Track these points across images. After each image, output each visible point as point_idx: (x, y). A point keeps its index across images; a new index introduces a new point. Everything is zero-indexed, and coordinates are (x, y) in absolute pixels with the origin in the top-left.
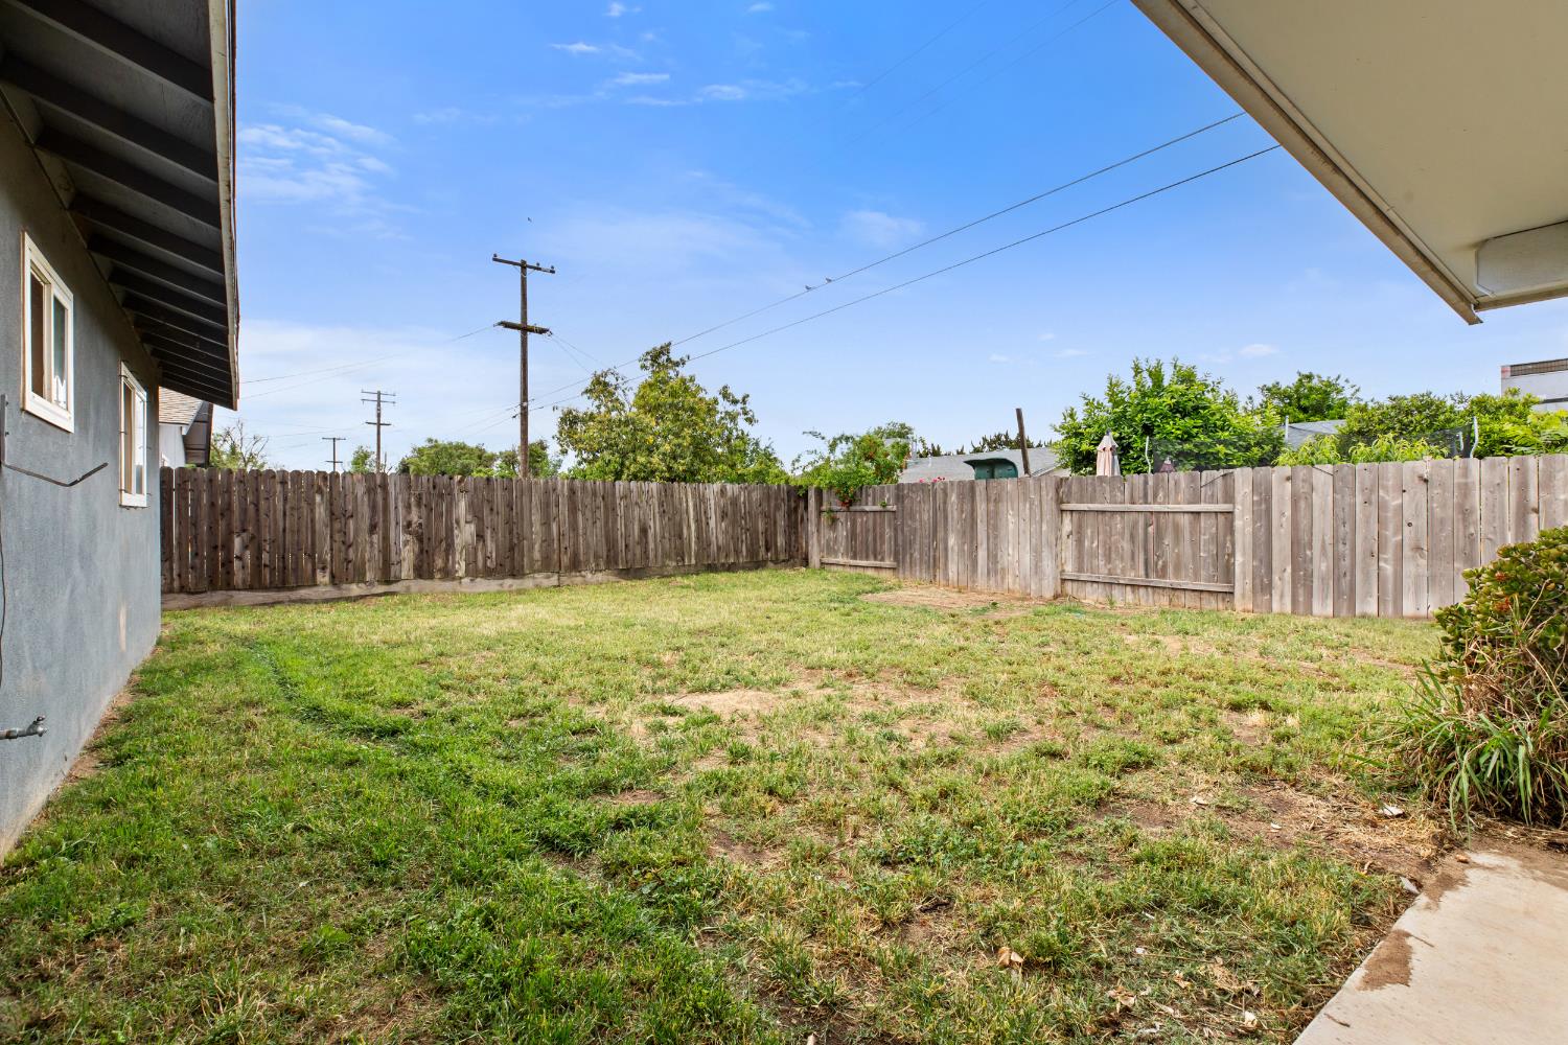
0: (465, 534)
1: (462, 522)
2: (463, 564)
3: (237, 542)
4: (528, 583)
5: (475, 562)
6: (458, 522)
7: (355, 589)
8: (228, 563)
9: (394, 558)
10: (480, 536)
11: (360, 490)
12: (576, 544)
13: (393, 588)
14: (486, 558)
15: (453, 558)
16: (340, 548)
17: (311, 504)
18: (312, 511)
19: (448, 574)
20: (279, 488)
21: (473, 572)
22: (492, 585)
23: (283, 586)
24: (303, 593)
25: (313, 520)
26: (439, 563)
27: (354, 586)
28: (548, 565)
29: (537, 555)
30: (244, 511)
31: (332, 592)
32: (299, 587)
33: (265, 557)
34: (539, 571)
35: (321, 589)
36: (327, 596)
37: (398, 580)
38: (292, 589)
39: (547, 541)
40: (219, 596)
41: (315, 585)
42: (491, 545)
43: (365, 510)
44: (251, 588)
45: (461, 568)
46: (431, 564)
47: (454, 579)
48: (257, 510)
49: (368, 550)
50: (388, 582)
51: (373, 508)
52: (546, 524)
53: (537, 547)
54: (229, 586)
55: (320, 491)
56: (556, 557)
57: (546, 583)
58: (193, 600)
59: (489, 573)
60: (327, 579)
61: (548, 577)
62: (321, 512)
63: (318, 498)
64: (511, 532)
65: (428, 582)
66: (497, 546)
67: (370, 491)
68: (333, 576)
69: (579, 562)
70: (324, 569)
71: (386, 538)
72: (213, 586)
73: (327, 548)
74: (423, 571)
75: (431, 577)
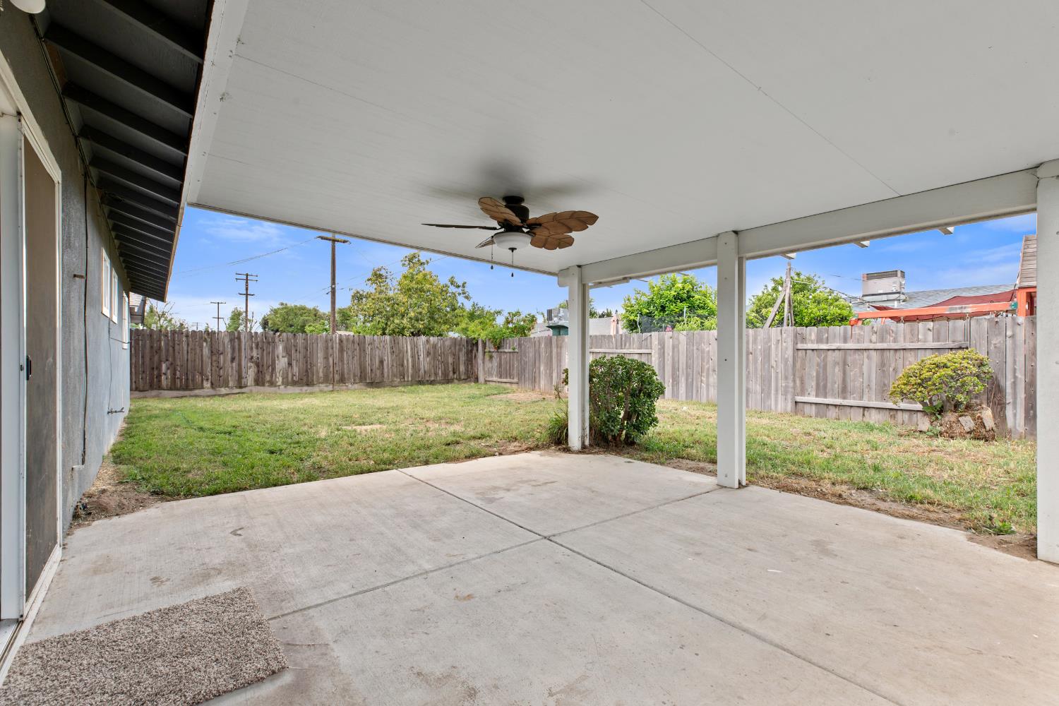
0: (282, 363)
1: (280, 357)
2: (281, 379)
3: (164, 366)
4: (316, 389)
5: (287, 377)
6: (278, 357)
7: (223, 391)
8: (159, 376)
9: (244, 375)
10: (290, 364)
11: (227, 340)
12: (343, 369)
13: (243, 390)
14: (293, 375)
15: (276, 376)
16: (216, 370)
17: (201, 347)
18: (202, 350)
19: (272, 384)
20: (184, 339)
21: (286, 383)
22: (297, 389)
23: (187, 388)
24: (197, 392)
25: (202, 355)
26: (268, 378)
27: (223, 389)
28: (327, 380)
29: (321, 374)
30: (167, 351)
31: (211, 392)
32: (194, 389)
33: (178, 373)
34: (322, 383)
35: (206, 390)
36: (209, 394)
37: (246, 386)
38: (191, 390)
39: (327, 367)
40: (154, 393)
41: (202, 388)
42: (296, 369)
43: (229, 350)
44: (171, 389)
45: (280, 381)
46: (263, 379)
47: (275, 386)
48: (174, 350)
49: (230, 370)
50: (241, 387)
51: (233, 349)
52: (326, 358)
53: (321, 370)
54: (160, 388)
55: (205, 340)
56: (331, 375)
57: (326, 389)
58: (142, 394)
59: (294, 383)
60: (209, 385)
61: (327, 386)
62: (206, 351)
63: (205, 344)
64: (307, 363)
65: (262, 388)
66: (299, 369)
67: (232, 340)
68: (212, 384)
69: (345, 378)
70: (207, 380)
71: (240, 365)
72: (152, 387)
73: (209, 369)
74: (259, 381)
75: (263, 385)
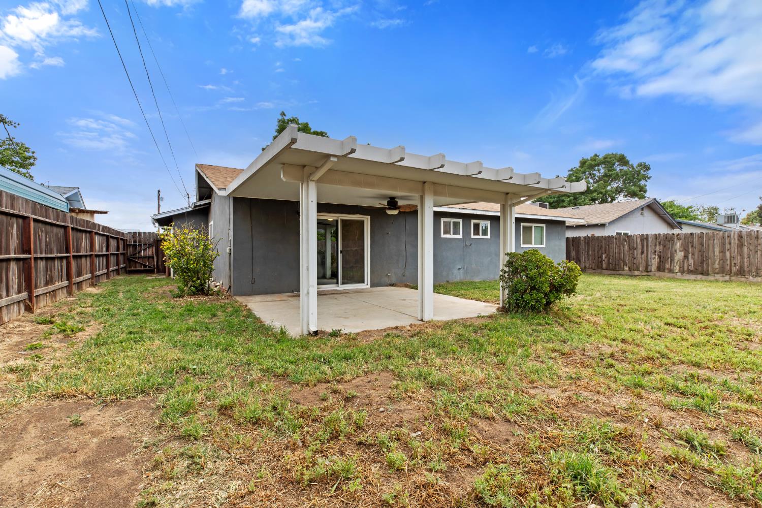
0: (680, 255)
1: (678, 251)
2: (678, 268)
3: (604, 256)
4: (711, 278)
5: (683, 267)
6: (676, 251)
7: (636, 273)
8: (601, 262)
9: (650, 264)
10: (686, 257)
11: (639, 241)
12: (742, 262)
13: (649, 274)
14: (689, 265)
15: (674, 265)
16: (632, 260)
17: (624, 245)
18: (624, 247)
19: (671, 271)
20: (614, 240)
21: (682, 271)
22: (692, 277)
23: (615, 270)
24: (621, 272)
25: (624, 250)
26: (667, 266)
27: (636, 272)
28: (722, 271)
29: (717, 266)
30: (606, 247)
31: (629, 273)
32: (619, 270)
33: (611, 261)
34: (717, 273)
35: (626, 272)
36: (628, 274)
37: (651, 271)
38: (617, 271)
39: (723, 260)
40: (599, 271)
41: (624, 270)
42: (691, 261)
43: (640, 247)
44: (607, 269)
45: (677, 269)
46: (664, 267)
47: (673, 273)
48: (609, 247)
49: (641, 259)
50: (647, 272)
51: (643, 246)
52: (723, 252)
53: (717, 262)
54: (602, 268)
55: (626, 241)
56: (728, 268)
57: (721, 279)
58: (594, 271)
59: (690, 272)
60: (627, 269)
61: (723, 276)
62: (626, 248)
63: (625, 243)
64: (702, 256)
65: (663, 273)
66: (694, 262)
67: (642, 240)
68: (629, 268)
69: (744, 271)
70: (626, 265)
71: (647, 256)
72: (598, 268)
73: (627, 259)
74: (660, 268)
75: (664, 271)
